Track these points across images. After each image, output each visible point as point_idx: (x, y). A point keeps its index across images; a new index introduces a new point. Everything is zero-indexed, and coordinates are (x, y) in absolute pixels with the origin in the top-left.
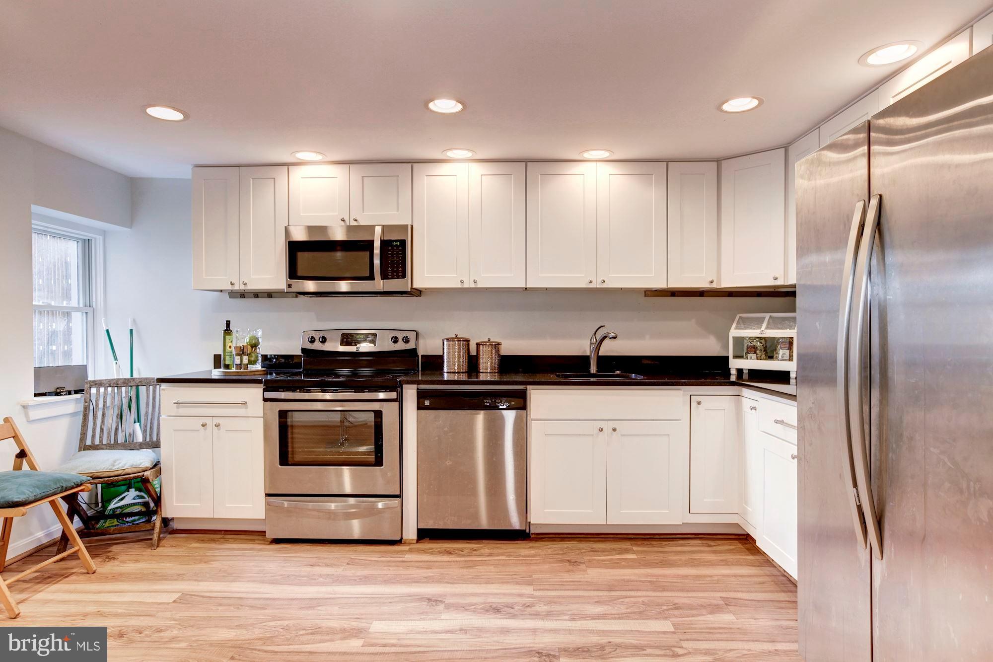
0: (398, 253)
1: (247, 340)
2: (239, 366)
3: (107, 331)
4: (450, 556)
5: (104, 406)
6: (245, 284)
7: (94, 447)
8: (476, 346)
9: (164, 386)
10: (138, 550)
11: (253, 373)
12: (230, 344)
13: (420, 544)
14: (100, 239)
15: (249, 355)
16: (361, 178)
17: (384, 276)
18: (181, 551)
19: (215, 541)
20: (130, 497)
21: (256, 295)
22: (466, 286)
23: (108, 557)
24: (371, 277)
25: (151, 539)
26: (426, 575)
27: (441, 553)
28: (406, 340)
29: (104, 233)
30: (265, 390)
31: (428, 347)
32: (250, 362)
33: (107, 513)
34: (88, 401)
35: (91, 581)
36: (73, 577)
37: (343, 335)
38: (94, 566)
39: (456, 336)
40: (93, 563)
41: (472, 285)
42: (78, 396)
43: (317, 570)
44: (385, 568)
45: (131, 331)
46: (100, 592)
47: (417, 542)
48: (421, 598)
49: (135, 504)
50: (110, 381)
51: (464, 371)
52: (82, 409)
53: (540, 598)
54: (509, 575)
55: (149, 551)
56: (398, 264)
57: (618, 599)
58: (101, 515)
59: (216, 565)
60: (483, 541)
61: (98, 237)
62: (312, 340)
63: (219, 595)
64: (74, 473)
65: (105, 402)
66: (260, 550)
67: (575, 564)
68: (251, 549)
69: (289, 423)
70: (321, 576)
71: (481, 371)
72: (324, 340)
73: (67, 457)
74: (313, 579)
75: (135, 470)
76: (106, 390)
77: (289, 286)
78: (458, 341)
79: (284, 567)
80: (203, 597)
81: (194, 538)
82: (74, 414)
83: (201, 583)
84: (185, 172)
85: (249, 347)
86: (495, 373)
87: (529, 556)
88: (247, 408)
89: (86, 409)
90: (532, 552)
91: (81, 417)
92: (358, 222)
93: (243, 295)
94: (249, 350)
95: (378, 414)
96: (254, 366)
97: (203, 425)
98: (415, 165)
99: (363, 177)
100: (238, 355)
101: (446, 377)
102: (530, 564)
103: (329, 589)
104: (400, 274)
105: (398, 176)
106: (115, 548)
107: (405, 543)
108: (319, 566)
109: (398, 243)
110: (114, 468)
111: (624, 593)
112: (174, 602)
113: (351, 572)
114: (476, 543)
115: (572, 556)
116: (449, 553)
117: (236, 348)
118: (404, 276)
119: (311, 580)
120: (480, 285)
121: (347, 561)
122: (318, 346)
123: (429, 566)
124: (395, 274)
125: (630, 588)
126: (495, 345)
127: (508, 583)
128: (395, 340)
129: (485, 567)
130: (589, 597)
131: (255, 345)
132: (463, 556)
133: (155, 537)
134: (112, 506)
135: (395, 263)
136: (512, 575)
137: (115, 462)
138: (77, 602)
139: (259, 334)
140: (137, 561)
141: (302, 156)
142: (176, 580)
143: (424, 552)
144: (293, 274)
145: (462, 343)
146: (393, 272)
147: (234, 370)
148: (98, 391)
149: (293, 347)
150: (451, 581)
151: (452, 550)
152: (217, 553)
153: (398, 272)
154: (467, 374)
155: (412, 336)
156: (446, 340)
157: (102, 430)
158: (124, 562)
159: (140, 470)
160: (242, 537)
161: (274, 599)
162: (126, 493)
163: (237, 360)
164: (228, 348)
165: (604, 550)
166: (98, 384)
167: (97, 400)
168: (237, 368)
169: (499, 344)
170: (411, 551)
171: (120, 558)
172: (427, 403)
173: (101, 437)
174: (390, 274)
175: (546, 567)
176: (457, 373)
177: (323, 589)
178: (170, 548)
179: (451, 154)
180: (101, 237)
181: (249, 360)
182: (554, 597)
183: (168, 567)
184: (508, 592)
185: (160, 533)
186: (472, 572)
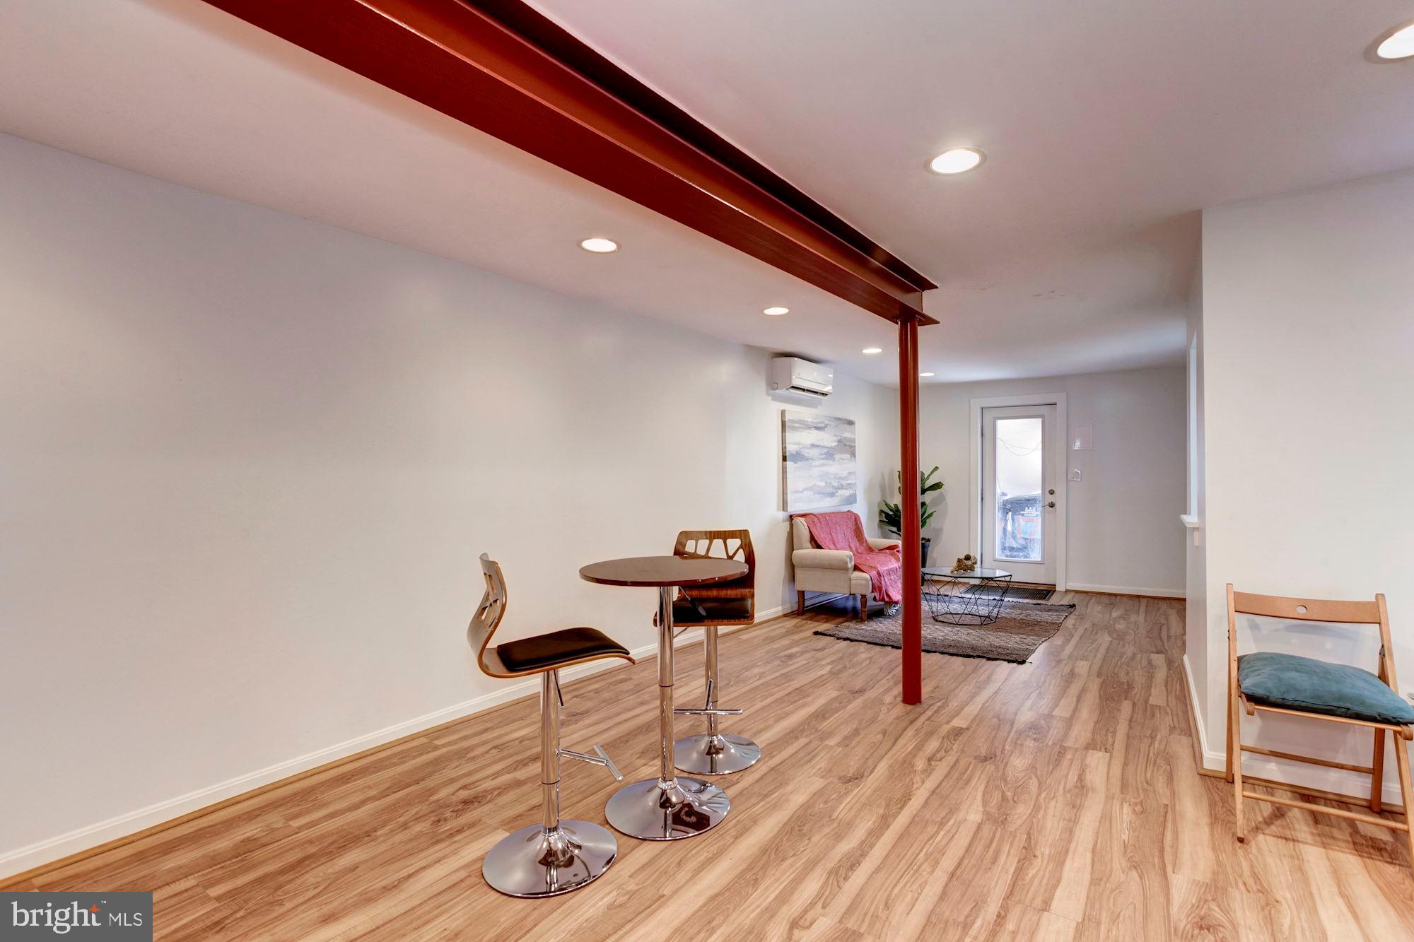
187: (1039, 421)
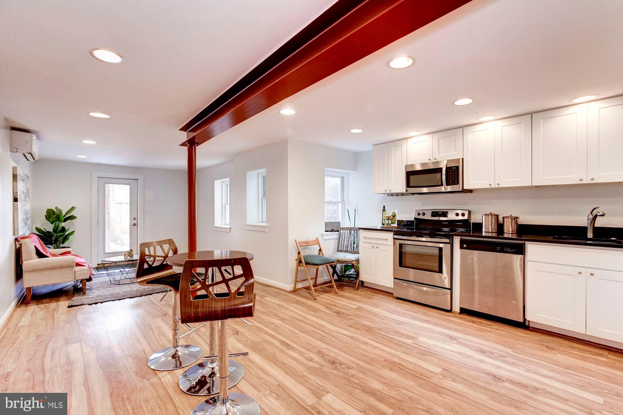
0: (455, 173)
1: (391, 214)
2: (387, 224)
3: (348, 210)
4: (473, 324)
5: (344, 237)
6: (391, 191)
7: (341, 251)
8: (502, 219)
9: (361, 231)
10: (351, 290)
11: (392, 228)
12: (385, 215)
13: (461, 315)
14: (346, 176)
15: (392, 220)
16: (438, 139)
17: (448, 184)
18: (363, 293)
19: (376, 293)
20: (352, 271)
21: (397, 195)
22: (493, 186)
23: (342, 290)
24: (442, 185)
25: (355, 287)
26: (455, 327)
27: (469, 321)
28: (463, 215)
29: (348, 174)
30: (394, 235)
31: (476, 218)
32: (392, 223)
33: (345, 275)
34: (340, 235)
35: (336, 295)
36: (332, 293)
37: (432, 212)
38: (337, 291)
39: (491, 213)
40: (337, 290)
41: (497, 186)
42: (337, 233)
43: (408, 312)
44: (438, 320)
45: (355, 209)
46: (337, 299)
47: (460, 313)
48: (448, 336)
49: (354, 274)
50: (346, 228)
51: (495, 231)
52: (338, 237)
53: (512, 356)
54: (502, 341)
55: (354, 291)
56: (455, 178)
57: (569, 374)
58: (343, 276)
59: (373, 301)
60: (497, 323)
61: (345, 175)
62: (419, 214)
63: (370, 310)
64: (333, 258)
65: (345, 236)
66: (390, 300)
67: (551, 349)
68: (387, 299)
69: (403, 251)
70: (409, 315)
71: (505, 232)
72: (424, 214)
73: (334, 253)
74: (405, 315)
75: (350, 260)
76: (345, 231)
77: (407, 191)
78: (491, 216)
79: (396, 308)
80: (365, 309)
81: (369, 290)
82: (336, 239)
83: (365, 305)
84: (370, 148)
85: (392, 216)
86: (514, 234)
87: (521, 336)
88: (388, 241)
89: (339, 237)
90: (525, 335)
91: (338, 240)
92: (437, 160)
93: (392, 195)
94: (392, 218)
95: (441, 249)
96: (394, 225)
97: (372, 247)
98: (464, 128)
99: (439, 138)
100: (387, 220)
101: (484, 234)
102: (519, 340)
103: (410, 320)
104: (456, 183)
105: (456, 135)
106: (345, 288)
107: (453, 313)
108: (410, 311)
109: (455, 168)
110: (344, 259)
111: (577, 374)
112: (356, 308)
113: (422, 317)
114: (492, 322)
115: (552, 345)
116: (474, 322)
117: (386, 217)
118: (458, 183)
119: (404, 315)
120: (501, 186)
121: (422, 313)
122: (421, 217)
123: (460, 324)
124: (454, 183)
125: (585, 373)
126: (515, 218)
127: (498, 344)
128: (457, 215)
129: (489, 333)
130: (548, 366)
131: (394, 216)
132: (480, 325)
133: (357, 286)
134: (347, 273)
135: (454, 178)
136: (503, 341)
137: (345, 257)
138: (331, 300)
139: (396, 211)
140: (350, 293)
141: (410, 134)
142: (359, 302)
143: (461, 318)
144: (408, 185)
145: (493, 216)
146: (452, 182)
147: (386, 226)
148: (343, 231)
149: (411, 217)
150: (466, 334)
151: (476, 321)
152: (376, 297)
153: (455, 182)
154: (496, 233)
155: (466, 213)
156: (484, 215)
157: (343, 246)
158: (346, 292)
159: (351, 261)
160: (386, 294)
161: (388, 317)
162: (351, 270)
163: (387, 222)
164: (384, 217)
165: (580, 349)
166: (343, 229)
167: (343, 235)
168: (386, 225)
169: (517, 218)
170: (454, 316)
171: (345, 291)
172: (465, 246)
173: (343, 248)
174: (451, 183)
175: (529, 344)
176: (491, 232)
177: (407, 320)
178: (361, 292)
179: (481, 120)
180: (347, 176)
181: (391, 222)
182: (522, 358)
183: (358, 297)
184: (496, 347)
185: (359, 285)
186: (481, 333)
187: (129, 186)
